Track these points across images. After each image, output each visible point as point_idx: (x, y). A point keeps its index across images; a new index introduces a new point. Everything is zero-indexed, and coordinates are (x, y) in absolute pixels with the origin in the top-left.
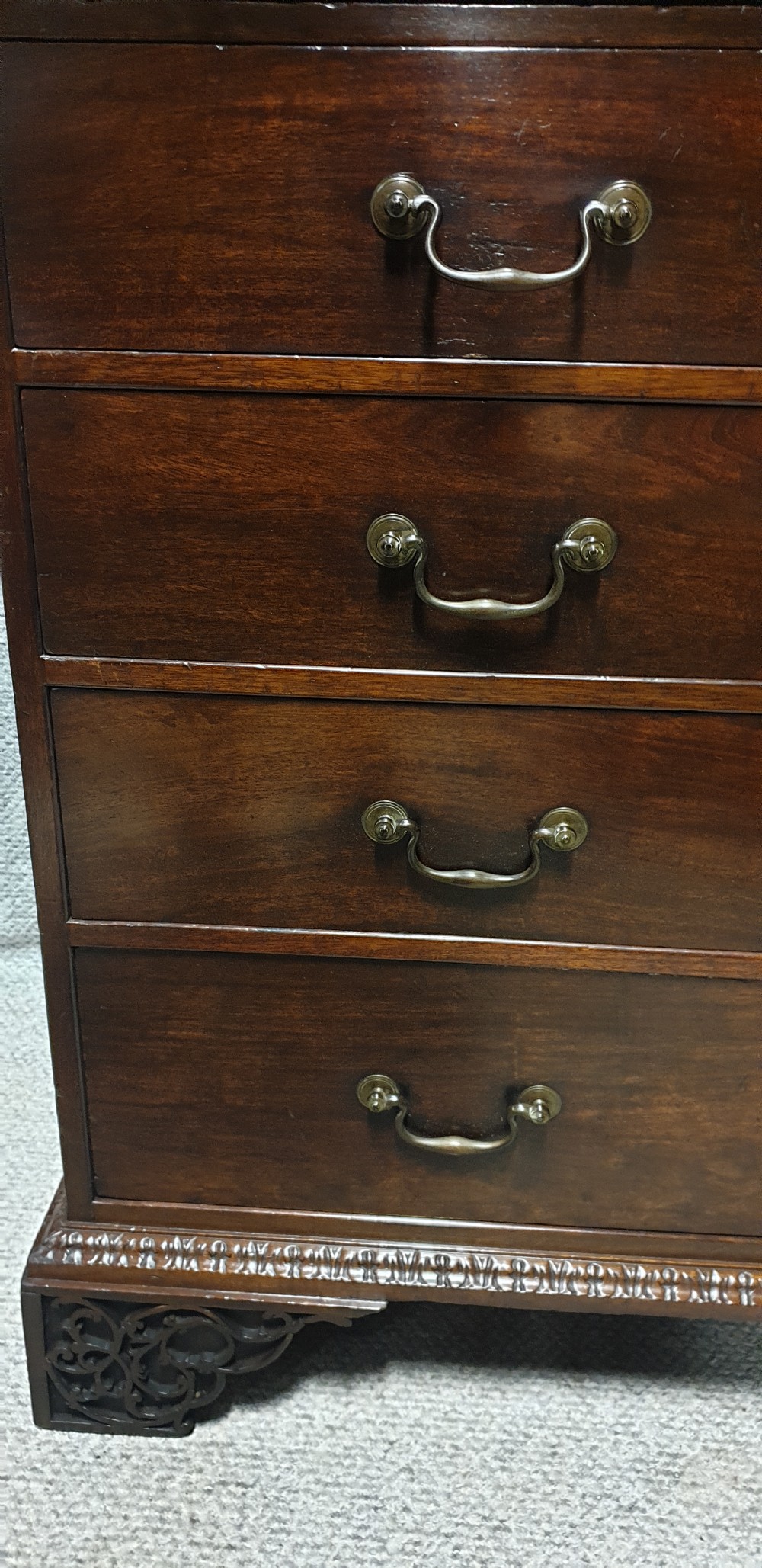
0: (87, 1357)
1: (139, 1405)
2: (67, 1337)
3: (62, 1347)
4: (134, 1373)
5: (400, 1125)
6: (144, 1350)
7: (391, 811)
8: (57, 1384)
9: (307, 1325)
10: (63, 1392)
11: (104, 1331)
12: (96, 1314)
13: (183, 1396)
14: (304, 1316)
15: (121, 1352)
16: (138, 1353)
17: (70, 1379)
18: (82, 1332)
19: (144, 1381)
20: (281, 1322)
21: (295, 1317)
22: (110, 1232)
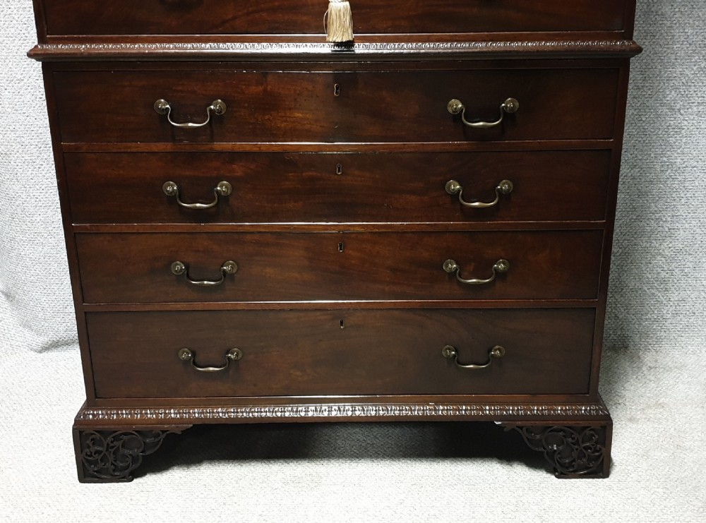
0: (95, 453)
3: (87, 450)
4: (111, 458)
5: (191, 364)
7: (179, 264)
8: (86, 464)
9: (168, 435)
10: (88, 467)
11: (101, 444)
12: (98, 436)
13: (128, 466)
14: (166, 431)
15: (107, 450)
16: (112, 450)
17: (90, 463)
18: (93, 444)
19: (115, 461)
20: (159, 435)
21: (163, 432)
22: (102, 409)
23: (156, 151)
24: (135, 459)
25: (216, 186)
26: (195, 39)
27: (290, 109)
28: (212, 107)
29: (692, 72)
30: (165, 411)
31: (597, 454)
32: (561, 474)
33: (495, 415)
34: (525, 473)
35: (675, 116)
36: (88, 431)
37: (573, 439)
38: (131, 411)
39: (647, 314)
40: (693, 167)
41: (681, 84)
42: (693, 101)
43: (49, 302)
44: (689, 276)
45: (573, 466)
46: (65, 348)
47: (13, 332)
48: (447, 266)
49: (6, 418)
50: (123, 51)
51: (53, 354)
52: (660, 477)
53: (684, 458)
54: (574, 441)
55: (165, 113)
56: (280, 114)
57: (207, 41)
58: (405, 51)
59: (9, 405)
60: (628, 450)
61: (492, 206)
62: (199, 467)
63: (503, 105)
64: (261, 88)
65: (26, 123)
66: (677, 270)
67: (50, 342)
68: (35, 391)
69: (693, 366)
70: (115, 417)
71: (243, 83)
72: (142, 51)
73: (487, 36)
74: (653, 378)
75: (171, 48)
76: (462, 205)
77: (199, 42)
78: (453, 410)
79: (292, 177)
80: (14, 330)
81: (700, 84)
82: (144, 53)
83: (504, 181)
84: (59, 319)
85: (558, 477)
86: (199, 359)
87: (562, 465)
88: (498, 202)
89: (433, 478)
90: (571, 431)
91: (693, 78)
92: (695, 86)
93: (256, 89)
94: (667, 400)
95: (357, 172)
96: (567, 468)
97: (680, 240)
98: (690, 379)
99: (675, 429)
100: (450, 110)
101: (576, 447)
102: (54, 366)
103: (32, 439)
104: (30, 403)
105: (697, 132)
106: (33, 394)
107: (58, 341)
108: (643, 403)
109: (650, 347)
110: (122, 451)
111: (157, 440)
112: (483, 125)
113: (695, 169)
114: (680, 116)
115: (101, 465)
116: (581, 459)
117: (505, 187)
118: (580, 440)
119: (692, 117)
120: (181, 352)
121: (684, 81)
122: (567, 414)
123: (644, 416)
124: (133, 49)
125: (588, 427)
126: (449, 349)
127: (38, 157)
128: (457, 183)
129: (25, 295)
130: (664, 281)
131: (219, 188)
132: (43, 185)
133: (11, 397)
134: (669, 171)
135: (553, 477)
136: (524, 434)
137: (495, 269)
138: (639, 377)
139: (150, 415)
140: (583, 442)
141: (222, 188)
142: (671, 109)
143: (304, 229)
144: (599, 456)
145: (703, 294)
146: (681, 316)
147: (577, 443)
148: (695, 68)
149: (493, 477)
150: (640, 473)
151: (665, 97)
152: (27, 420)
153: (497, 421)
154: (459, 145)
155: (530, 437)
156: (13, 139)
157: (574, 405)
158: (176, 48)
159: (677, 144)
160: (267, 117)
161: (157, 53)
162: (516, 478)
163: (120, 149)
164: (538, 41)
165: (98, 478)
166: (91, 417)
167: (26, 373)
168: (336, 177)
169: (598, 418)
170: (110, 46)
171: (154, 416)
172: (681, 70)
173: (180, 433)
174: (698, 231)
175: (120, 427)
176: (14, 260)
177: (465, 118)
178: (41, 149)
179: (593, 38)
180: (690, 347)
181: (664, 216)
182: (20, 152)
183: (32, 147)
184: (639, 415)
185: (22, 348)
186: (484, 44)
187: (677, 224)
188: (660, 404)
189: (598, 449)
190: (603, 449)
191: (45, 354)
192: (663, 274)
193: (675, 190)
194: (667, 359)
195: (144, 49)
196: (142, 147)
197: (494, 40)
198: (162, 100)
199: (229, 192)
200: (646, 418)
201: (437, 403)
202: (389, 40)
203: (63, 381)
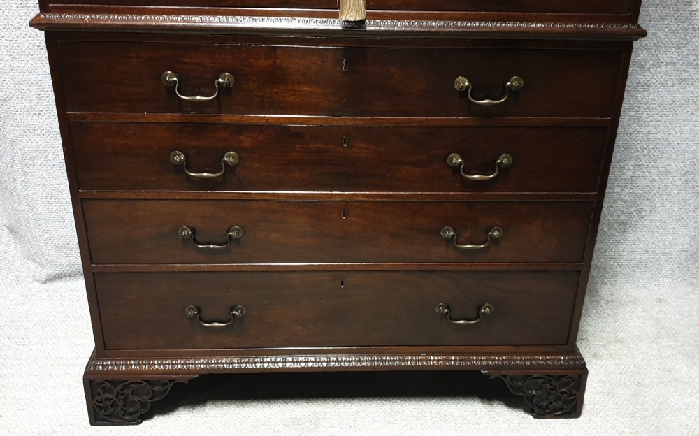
0: (106, 400)
1: (124, 415)
2: (100, 395)
3: (98, 398)
4: (121, 404)
5: (198, 320)
6: (124, 396)
7: (186, 229)
8: (97, 410)
9: (175, 384)
10: (98, 412)
11: (111, 392)
12: (108, 385)
13: (138, 411)
14: (173, 381)
15: (117, 397)
16: (122, 398)
17: (101, 408)
18: (103, 392)
19: (125, 406)
20: (167, 384)
21: (171, 381)
22: (111, 360)
23: (163, 121)
24: (144, 405)
25: (223, 157)
26: (203, 12)
27: (299, 83)
28: (220, 80)
29: (664, 34)
30: (172, 361)
31: (572, 398)
32: (538, 415)
33: (482, 365)
34: (505, 413)
35: (645, 74)
36: (98, 381)
37: (551, 385)
38: (139, 361)
39: (605, 251)
40: (657, 122)
41: (653, 45)
42: (662, 61)
43: (52, 239)
44: (646, 218)
45: (549, 408)
46: (68, 279)
47: (17, 264)
48: (445, 232)
49: (16, 355)
50: (129, 23)
51: (58, 285)
52: (626, 416)
53: (645, 396)
54: (552, 387)
55: (172, 84)
56: (289, 88)
57: (215, 13)
58: (416, 29)
59: (17, 340)
60: (595, 387)
61: (492, 179)
62: (204, 408)
63: (509, 83)
64: (270, 62)
65: (24, 70)
66: (635, 213)
67: (54, 274)
68: (42, 325)
69: (646, 300)
70: (124, 368)
71: (251, 57)
72: (150, 23)
73: (497, 15)
74: (611, 313)
75: (179, 21)
76: (462, 176)
77: (207, 15)
78: (443, 360)
79: (298, 149)
80: (18, 262)
81: (670, 45)
82: (152, 26)
83: (504, 155)
84: (62, 254)
85: (535, 417)
86: (205, 315)
87: (540, 408)
88: (497, 176)
89: (422, 419)
90: (550, 378)
91: (665, 39)
92: (665, 47)
93: (264, 63)
94: (625, 335)
95: (363, 145)
96: (544, 409)
97: (640, 186)
98: (643, 314)
99: (635, 366)
100: (456, 86)
101: (554, 392)
102: (59, 298)
103: (42, 377)
104: (38, 338)
105: (663, 90)
106: (40, 328)
107: (62, 274)
108: (604, 339)
109: (606, 281)
110: (131, 398)
111: (165, 388)
112: (488, 103)
113: (659, 123)
114: (649, 74)
115: (111, 410)
116: (557, 402)
117: (505, 161)
118: (558, 386)
119: (660, 75)
120: (187, 309)
121: (656, 42)
122: (547, 364)
123: (606, 353)
124: (139, 21)
125: (565, 375)
126: (442, 306)
127: (38, 103)
128: (459, 157)
129: (29, 231)
130: (624, 223)
131: (226, 159)
132: (43, 130)
133: (20, 332)
134: (635, 125)
135: (530, 417)
136: (507, 381)
137: (490, 236)
138: (599, 311)
139: (157, 365)
140: (560, 387)
141: (229, 159)
142: (642, 67)
143: (309, 197)
144: (574, 399)
145: (657, 234)
146: (636, 253)
147: (555, 389)
148: (666, 30)
149: (477, 418)
150: (608, 412)
151: (637, 57)
152: (36, 356)
153: (483, 370)
154: (463, 120)
155: (513, 384)
156: (12, 86)
157: (553, 355)
158: (184, 21)
159: (644, 100)
160: (275, 91)
161: (165, 26)
162: (497, 418)
163: (127, 119)
164: (546, 22)
165: (108, 421)
166: (101, 367)
167: (32, 304)
168: (342, 149)
169: (574, 367)
170: (116, 17)
171: (162, 367)
172: (654, 31)
173: (187, 382)
174: (657, 179)
175: (129, 377)
176: (16, 199)
177: (471, 96)
178: (41, 96)
179: (600, 21)
180: (641, 281)
181: (628, 165)
182: (20, 98)
183: (32, 93)
184: (602, 351)
185: (27, 279)
186: (494, 24)
187: (639, 173)
188: (619, 340)
189: (573, 393)
190: (578, 394)
191: (49, 285)
192: (623, 217)
193: (639, 142)
194: (622, 293)
195: (151, 21)
196: (148, 117)
197: (504, 20)
198: (169, 72)
199: (236, 163)
200: (608, 354)
201: (428, 354)
202: (400, 18)
203: (69, 314)
